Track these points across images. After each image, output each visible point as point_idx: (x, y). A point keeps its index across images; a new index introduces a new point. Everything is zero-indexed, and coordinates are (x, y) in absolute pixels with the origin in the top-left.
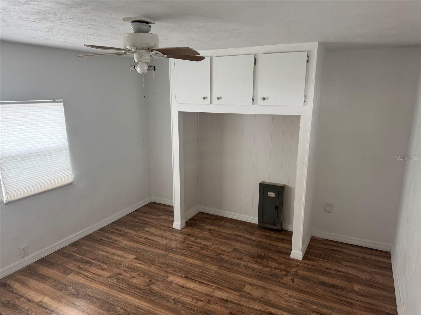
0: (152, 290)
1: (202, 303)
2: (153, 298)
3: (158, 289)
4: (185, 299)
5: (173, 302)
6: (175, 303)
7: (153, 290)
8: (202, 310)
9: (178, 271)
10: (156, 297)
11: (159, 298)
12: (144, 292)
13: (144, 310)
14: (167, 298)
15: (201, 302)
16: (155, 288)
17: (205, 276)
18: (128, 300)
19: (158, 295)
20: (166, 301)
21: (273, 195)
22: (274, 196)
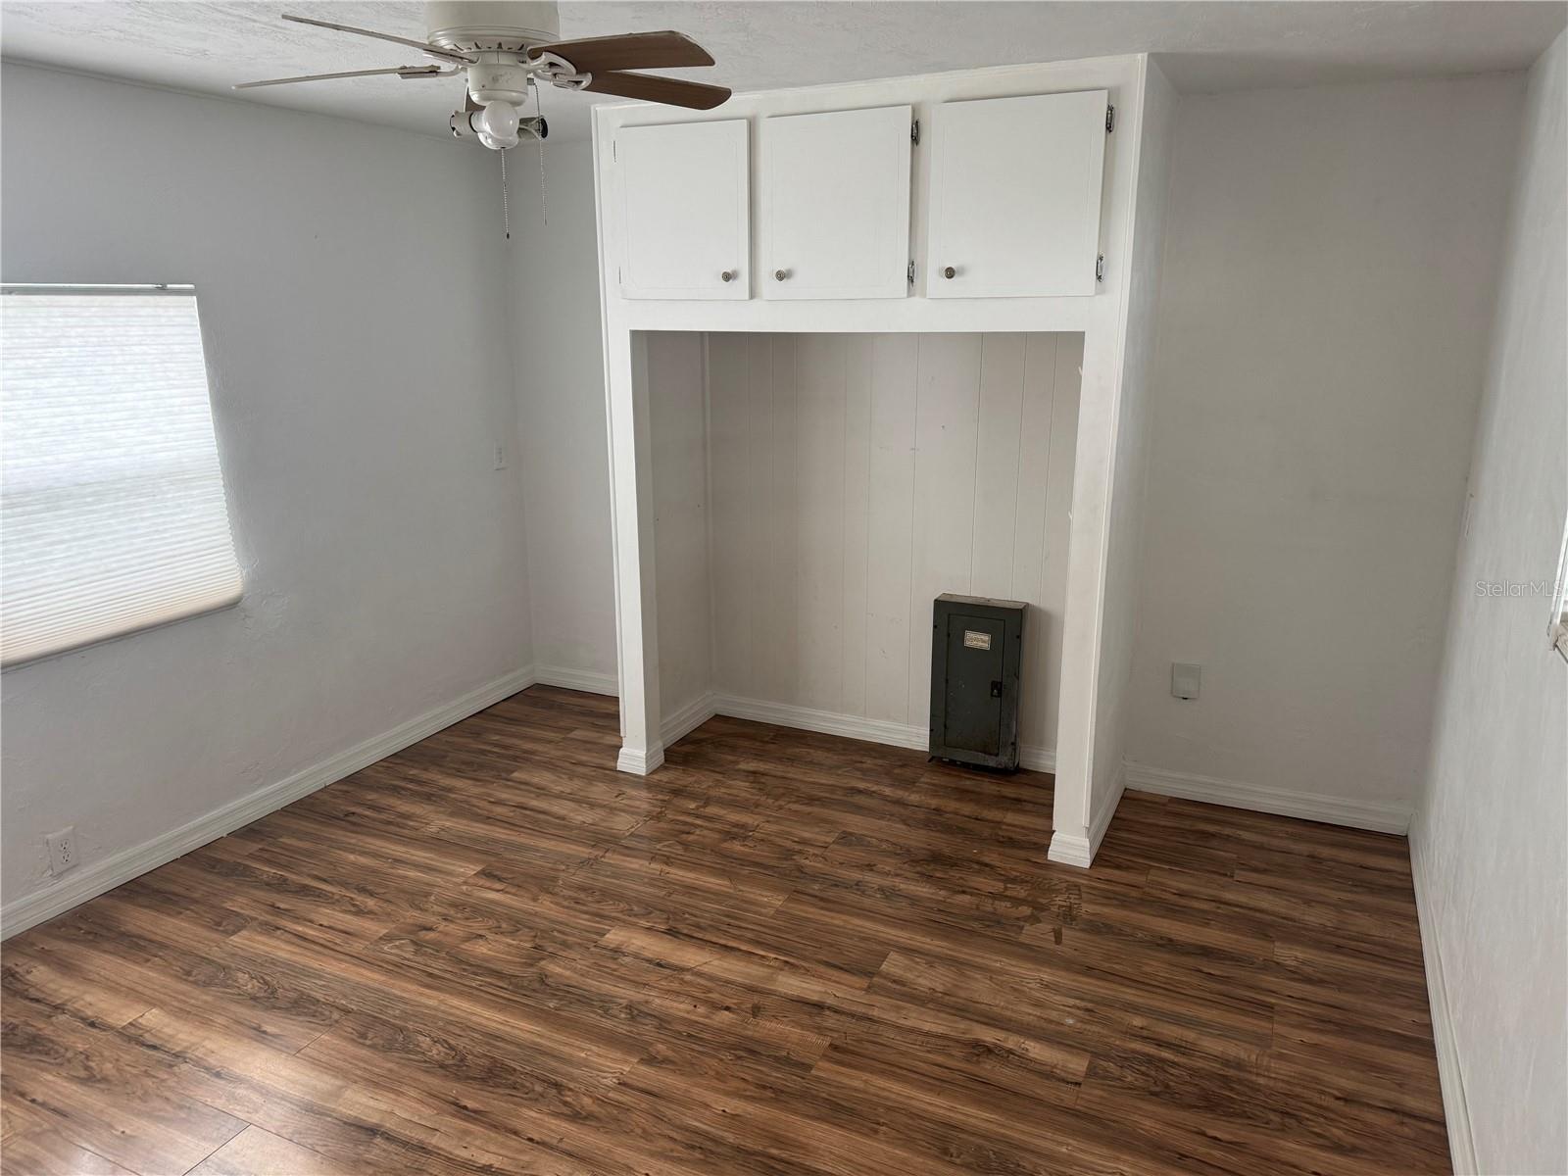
0: (546, 976)
1: (731, 1015)
2: (551, 1005)
3: (568, 973)
4: (667, 1003)
5: (623, 1016)
6: (633, 1018)
7: (551, 977)
8: (731, 1039)
9: (643, 911)
10: (560, 1000)
11: (571, 1003)
12: (516, 986)
13: (518, 1045)
14: (601, 1004)
15: (727, 1013)
16: (558, 970)
17: (740, 927)
18: (458, 1012)
19: (569, 992)
20: (599, 1014)
21: (984, 642)
22: (986, 646)
